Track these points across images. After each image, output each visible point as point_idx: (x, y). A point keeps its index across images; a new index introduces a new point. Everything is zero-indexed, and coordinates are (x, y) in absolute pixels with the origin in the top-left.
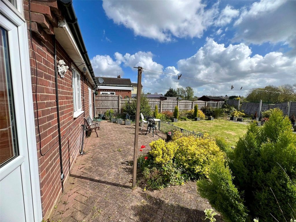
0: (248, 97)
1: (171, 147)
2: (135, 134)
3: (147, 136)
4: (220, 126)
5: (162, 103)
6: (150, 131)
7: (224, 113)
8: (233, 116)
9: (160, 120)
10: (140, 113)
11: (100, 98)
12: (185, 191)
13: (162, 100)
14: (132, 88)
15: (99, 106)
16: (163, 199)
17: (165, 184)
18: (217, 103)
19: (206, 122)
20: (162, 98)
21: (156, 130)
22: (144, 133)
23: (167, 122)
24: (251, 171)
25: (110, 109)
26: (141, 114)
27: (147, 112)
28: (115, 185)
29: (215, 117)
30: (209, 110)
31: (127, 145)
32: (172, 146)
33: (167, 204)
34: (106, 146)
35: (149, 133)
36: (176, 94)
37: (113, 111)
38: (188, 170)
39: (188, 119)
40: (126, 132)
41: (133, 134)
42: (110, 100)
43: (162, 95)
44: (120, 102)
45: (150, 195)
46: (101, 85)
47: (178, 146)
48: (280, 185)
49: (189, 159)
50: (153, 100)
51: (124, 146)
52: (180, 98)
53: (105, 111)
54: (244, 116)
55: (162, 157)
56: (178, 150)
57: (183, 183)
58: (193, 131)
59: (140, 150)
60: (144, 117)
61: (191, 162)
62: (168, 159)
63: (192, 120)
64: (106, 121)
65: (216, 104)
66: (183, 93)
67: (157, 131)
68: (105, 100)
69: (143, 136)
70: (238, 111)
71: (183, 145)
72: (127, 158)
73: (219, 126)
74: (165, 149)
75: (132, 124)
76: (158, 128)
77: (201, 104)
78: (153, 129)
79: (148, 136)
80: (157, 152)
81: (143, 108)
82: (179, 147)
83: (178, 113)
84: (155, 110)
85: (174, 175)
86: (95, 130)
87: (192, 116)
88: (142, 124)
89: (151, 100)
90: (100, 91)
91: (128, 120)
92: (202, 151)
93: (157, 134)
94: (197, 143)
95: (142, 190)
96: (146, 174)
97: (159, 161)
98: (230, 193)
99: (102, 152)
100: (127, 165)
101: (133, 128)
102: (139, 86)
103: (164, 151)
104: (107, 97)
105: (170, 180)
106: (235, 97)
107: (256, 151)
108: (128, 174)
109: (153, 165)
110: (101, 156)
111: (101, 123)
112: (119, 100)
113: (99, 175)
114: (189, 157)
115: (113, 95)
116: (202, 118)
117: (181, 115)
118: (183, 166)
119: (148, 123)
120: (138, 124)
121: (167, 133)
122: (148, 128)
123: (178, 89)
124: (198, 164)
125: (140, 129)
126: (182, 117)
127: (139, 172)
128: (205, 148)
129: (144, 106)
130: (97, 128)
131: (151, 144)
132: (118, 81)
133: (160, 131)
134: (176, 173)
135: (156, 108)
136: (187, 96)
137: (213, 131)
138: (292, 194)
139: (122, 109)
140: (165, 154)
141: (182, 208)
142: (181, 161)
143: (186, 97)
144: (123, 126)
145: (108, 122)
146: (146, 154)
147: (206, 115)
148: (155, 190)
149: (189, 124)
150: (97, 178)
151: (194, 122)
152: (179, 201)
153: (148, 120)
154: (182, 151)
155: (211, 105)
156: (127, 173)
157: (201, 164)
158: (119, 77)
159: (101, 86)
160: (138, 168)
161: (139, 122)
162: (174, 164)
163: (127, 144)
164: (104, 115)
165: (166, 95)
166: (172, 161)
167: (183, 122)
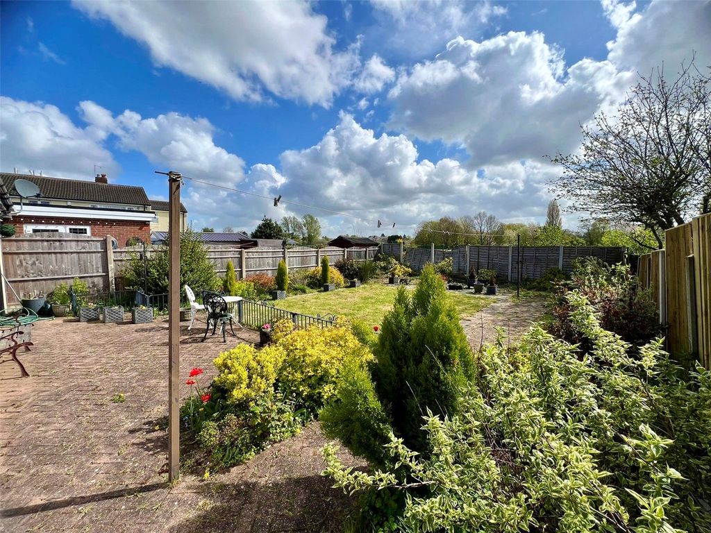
0: (417, 237)
1: (268, 357)
2: (170, 344)
3: (208, 343)
4: (372, 298)
5: (245, 255)
6: (215, 330)
7: (378, 271)
8: (393, 275)
9: (241, 298)
10: (182, 284)
11: (26, 247)
12: (305, 445)
13: (245, 248)
14: (153, 215)
15: (24, 273)
16: (254, 480)
17: (257, 445)
18: (366, 251)
19: (347, 291)
20: (246, 243)
21: (231, 324)
22: (199, 337)
23: (259, 302)
24: (400, 367)
25: (71, 282)
26: (186, 287)
27: (203, 282)
28: (111, 498)
29: (363, 280)
30: (352, 265)
31: (144, 380)
32: (272, 356)
33: (266, 486)
34: (67, 396)
35: (214, 334)
36: (281, 231)
37: (87, 286)
38: (308, 398)
39: (311, 290)
40: (138, 342)
41: (164, 344)
42: (72, 253)
43: (244, 233)
44: (111, 256)
45: (222, 482)
46: (25, 204)
47: (285, 353)
48: (433, 378)
49: (309, 374)
50: (220, 247)
51: (134, 385)
52: (290, 241)
53: (52, 286)
54: (410, 275)
55: (249, 386)
56: (285, 360)
57: (298, 430)
58: (318, 315)
59: (188, 383)
60: (197, 295)
61: (313, 381)
62: (263, 386)
63: (318, 292)
64: (59, 321)
65: (363, 253)
66: (297, 229)
67: (233, 327)
68: (49, 253)
69: (196, 345)
70: (401, 264)
71: (297, 349)
72: (147, 414)
73: (370, 298)
74: (254, 364)
75: (158, 319)
76: (236, 319)
77: (335, 254)
78: (224, 323)
79: (210, 344)
80: (235, 376)
81: (191, 271)
82: (288, 355)
83: (287, 277)
84: (227, 275)
85: (277, 418)
86: (14, 354)
87: (319, 281)
88: (192, 315)
89: (215, 248)
90: (22, 223)
91: (144, 308)
92: (334, 353)
93: (234, 335)
94: (324, 339)
95: (200, 478)
96: (208, 437)
97: (241, 396)
98: (370, 413)
99: (50, 420)
100: (149, 432)
101: (163, 328)
102: (173, 208)
103: (251, 371)
104: (58, 243)
105: (269, 433)
106: (397, 237)
107: (405, 334)
108: (152, 455)
109: (224, 410)
110: (46, 432)
111: (35, 329)
112: (106, 251)
113: (45, 488)
114: (308, 372)
115: (82, 237)
116: (338, 285)
117: (294, 281)
118: (297, 394)
119: (207, 309)
120: (176, 317)
121: (259, 329)
122: (208, 324)
123: (285, 219)
124: (327, 382)
125: (184, 330)
126: (296, 286)
127: (187, 440)
128: (340, 345)
129: (194, 266)
130: (20, 345)
131: (219, 361)
132: (99, 192)
133: (243, 325)
134: (281, 411)
135: (228, 268)
136: (306, 235)
137: (360, 309)
138: (446, 388)
139: (120, 278)
140: (254, 376)
141: (298, 482)
142: (292, 384)
143: (304, 239)
144: (125, 327)
145: (65, 321)
146: (206, 390)
147: (345, 277)
148: (233, 467)
149: (312, 301)
150: (37, 501)
151: (323, 294)
152: (291, 470)
153: (208, 302)
154: (293, 363)
155: (354, 255)
156: (151, 452)
157: (333, 379)
158: (101, 179)
159: (25, 207)
160: (182, 429)
161: (181, 309)
162: (278, 395)
163: (144, 376)
164: (47, 302)
165: (254, 235)
166: (272, 390)
167: (298, 297)
